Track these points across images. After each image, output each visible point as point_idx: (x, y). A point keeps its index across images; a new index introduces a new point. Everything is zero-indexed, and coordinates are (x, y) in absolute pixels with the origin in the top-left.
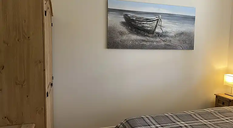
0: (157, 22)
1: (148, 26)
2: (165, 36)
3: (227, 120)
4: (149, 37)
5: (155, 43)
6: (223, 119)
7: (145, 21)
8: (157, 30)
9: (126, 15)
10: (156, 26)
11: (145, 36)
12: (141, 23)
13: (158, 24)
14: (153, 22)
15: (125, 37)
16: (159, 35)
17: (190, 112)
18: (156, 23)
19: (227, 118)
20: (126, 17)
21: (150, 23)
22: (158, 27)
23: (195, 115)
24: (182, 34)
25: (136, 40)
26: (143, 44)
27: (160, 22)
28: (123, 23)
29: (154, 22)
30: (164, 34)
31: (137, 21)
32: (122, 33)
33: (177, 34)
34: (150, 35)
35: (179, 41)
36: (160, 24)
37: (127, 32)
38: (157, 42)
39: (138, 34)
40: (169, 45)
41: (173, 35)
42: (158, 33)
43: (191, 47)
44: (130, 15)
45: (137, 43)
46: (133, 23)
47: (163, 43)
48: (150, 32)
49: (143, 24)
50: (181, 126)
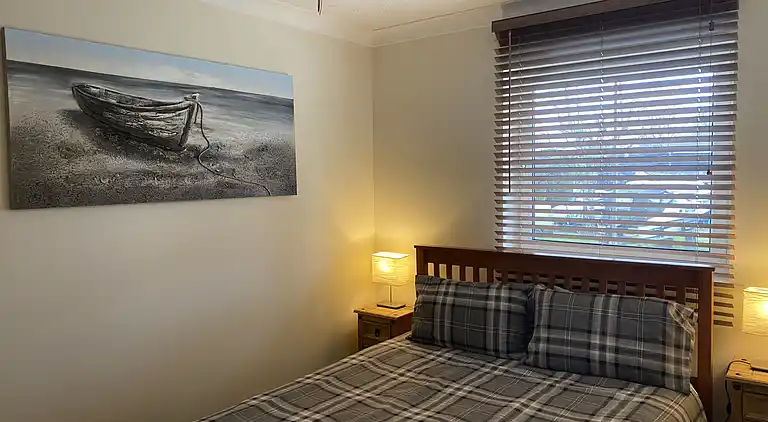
0: (190, 114)
1: (161, 125)
2: (216, 158)
3: (402, 375)
4: (167, 160)
5: (187, 182)
6: (393, 376)
7: (150, 111)
8: (191, 140)
9: (82, 87)
10: (187, 126)
11: (154, 158)
12: (136, 117)
13: (193, 120)
14: (178, 113)
16: (197, 154)
17: (311, 379)
18: (185, 117)
19: (401, 371)
20: (80, 93)
21: (167, 115)
22: (194, 128)
23: (328, 382)
24: (263, 149)
25: (125, 175)
26: (149, 187)
27: (199, 115)
28: (70, 115)
29: (179, 115)
30: (213, 152)
31: (123, 108)
32: (69, 152)
33: (250, 151)
34: (172, 156)
35: (257, 170)
36: (198, 121)
37: (88, 146)
38: (195, 177)
39: (129, 152)
40: (231, 186)
42: (195, 149)
43: (290, 189)
44: (97, 87)
45: (128, 184)
46: (109, 115)
47: (211, 180)
48: (171, 147)
49: (145, 118)
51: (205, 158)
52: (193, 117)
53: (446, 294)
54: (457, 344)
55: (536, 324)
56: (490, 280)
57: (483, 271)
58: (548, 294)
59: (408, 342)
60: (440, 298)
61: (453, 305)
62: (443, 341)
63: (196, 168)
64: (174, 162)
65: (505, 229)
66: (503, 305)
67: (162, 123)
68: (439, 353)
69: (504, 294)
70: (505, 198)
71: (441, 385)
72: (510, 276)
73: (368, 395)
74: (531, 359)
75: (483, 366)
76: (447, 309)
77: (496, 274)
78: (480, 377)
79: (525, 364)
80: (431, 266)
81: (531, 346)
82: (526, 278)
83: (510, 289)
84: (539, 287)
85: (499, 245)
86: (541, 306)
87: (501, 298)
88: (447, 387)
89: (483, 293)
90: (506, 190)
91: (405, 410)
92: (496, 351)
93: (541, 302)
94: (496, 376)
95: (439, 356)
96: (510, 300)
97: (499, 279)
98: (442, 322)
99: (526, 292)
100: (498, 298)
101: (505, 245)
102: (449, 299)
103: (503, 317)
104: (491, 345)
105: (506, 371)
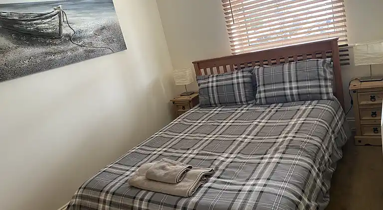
0: (60, 17)
1: (46, 26)
2: (80, 38)
3: (200, 123)
4: (55, 44)
5: (69, 53)
6: (196, 124)
7: (38, 19)
10: (60, 24)
12: (31, 24)
13: (62, 20)
14: (53, 18)
15: (11, 56)
17: (158, 134)
18: (57, 19)
19: (199, 121)
21: (48, 20)
22: (64, 24)
23: (166, 134)
24: (103, 28)
26: (50, 60)
27: (65, 17)
29: (54, 19)
30: (78, 35)
31: (23, 20)
35: (103, 41)
36: (65, 20)
37: (11, 45)
38: (72, 50)
41: (92, 33)
42: (68, 36)
43: (123, 47)
44: (4, 12)
45: (38, 61)
46: (16, 26)
48: (55, 37)
49: (37, 24)
50: (161, 155)
51: (74, 39)
52: (62, 18)
53: (212, 82)
54: (222, 104)
55: (258, 85)
56: (232, 70)
57: (228, 67)
58: (261, 69)
59: (199, 108)
60: (210, 84)
61: (217, 86)
62: (215, 104)
63: (71, 46)
64: (59, 44)
65: (235, 43)
66: (241, 80)
67: (47, 25)
68: (215, 109)
69: (240, 75)
70: (232, 27)
71: (219, 123)
72: (242, 66)
73: (186, 135)
74: (258, 102)
75: (236, 110)
76: (215, 88)
77: (234, 67)
78: (236, 115)
79: (256, 105)
80: (202, 70)
81: (258, 95)
82: (249, 65)
83: (243, 72)
84: (256, 67)
85: (234, 52)
86: (258, 76)
87: (239, 77)
88: (221, 123)
89: (230, 76)
90: (232, 23)
91: (205, 137)
92: (241, 102)
93: (258, 74)
94: (243, 113)
95: (215, 111)
96: (243, 77)
97: (236, 69)
98: (213, 95)
99: (250, 71)
100: (238, 78)
101: (236, 51)
102: (215, 84)
103: (241, 86)
104: (238, 100)
105: (248, 110)
